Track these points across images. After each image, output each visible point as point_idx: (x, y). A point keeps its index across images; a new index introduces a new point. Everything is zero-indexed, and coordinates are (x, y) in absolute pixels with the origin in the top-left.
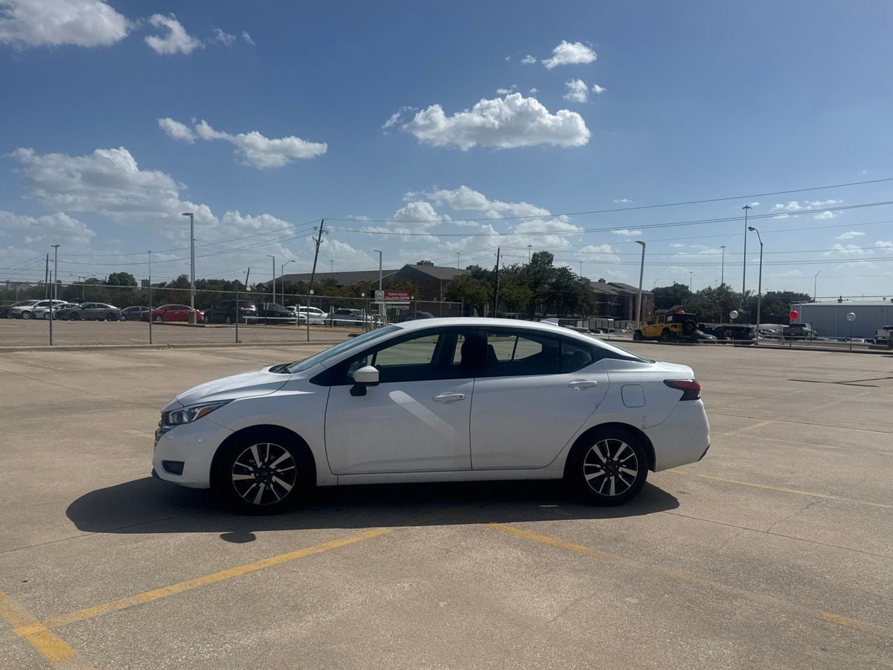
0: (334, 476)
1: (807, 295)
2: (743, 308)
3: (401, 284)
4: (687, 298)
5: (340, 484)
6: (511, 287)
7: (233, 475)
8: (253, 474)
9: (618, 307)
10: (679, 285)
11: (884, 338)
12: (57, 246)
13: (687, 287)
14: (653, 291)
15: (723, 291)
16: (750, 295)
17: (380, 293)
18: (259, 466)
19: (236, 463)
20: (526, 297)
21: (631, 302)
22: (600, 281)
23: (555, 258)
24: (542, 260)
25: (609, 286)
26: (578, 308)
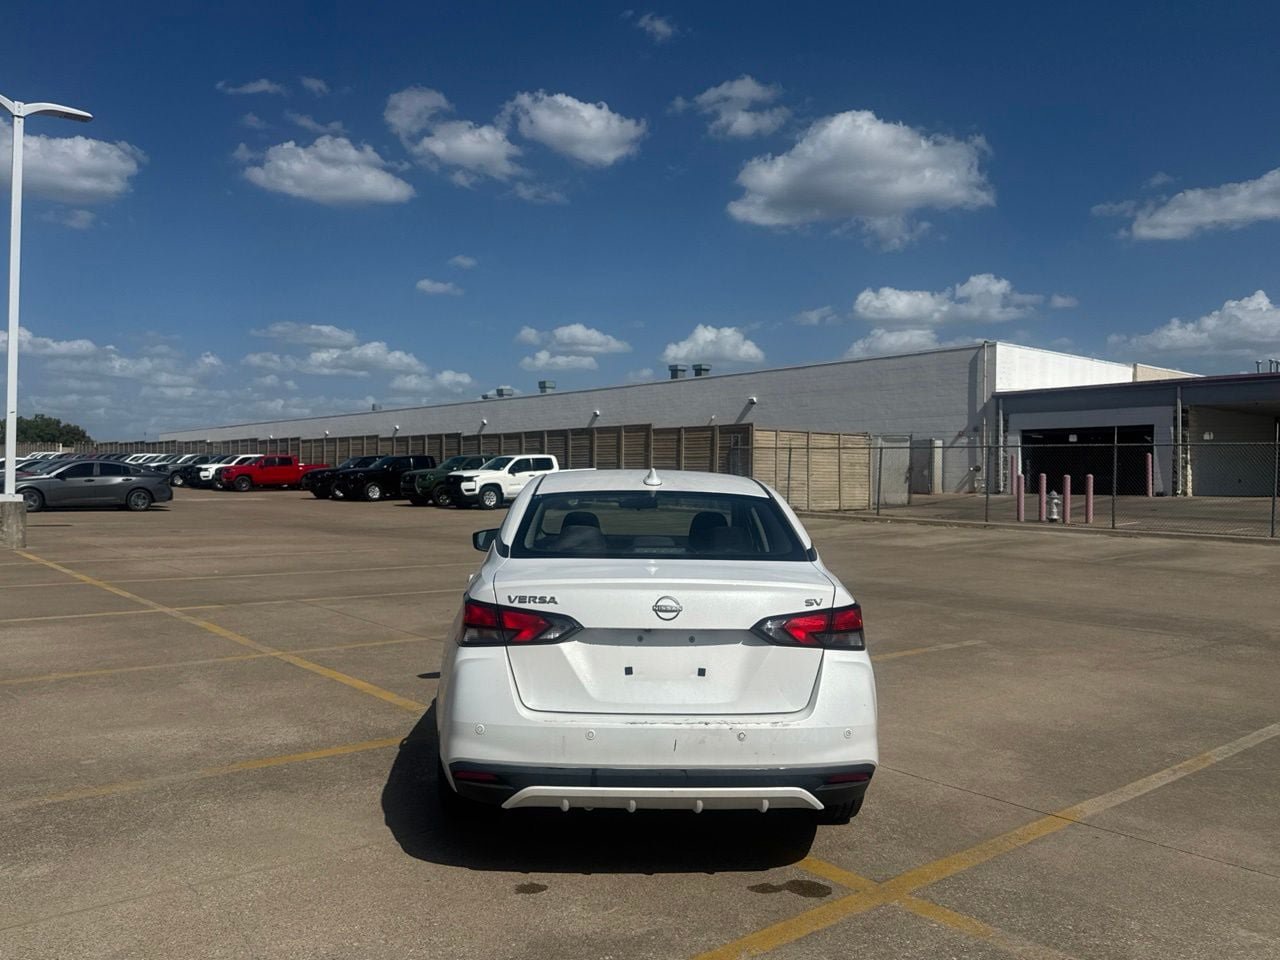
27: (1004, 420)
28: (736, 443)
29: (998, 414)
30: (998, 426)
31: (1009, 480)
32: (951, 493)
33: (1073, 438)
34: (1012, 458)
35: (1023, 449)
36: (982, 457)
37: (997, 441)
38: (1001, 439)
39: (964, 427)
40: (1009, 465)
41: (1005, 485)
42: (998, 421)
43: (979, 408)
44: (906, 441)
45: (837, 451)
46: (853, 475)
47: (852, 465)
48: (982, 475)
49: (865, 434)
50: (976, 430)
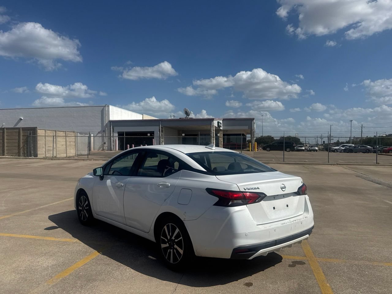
0: (96, 215)
7: (79, 207)
8: (82, 208)
12: (351, 121)
18: (82, 205)
19: (79, 202)
27: (113, 129)
28: (30, 134)
29: (111, 127)
30: (111, 130)
31: (115, 146)
32: (96, 151)
33: (149, 135)
34: (115, 140)
35: (118, 137)
36: (106, 140)
37: (111, 135)
38: (112, 134)
39: (100, 130)
40: (115, 142)
41: (113, 148)
42: (111, 129)
43: (104, 125)
44: (88, 134)
45: (65, 137)
46: (70, 145)
47: (70, 142)
48: (106, 145)
49: (74, 132)
50: (104, 131)
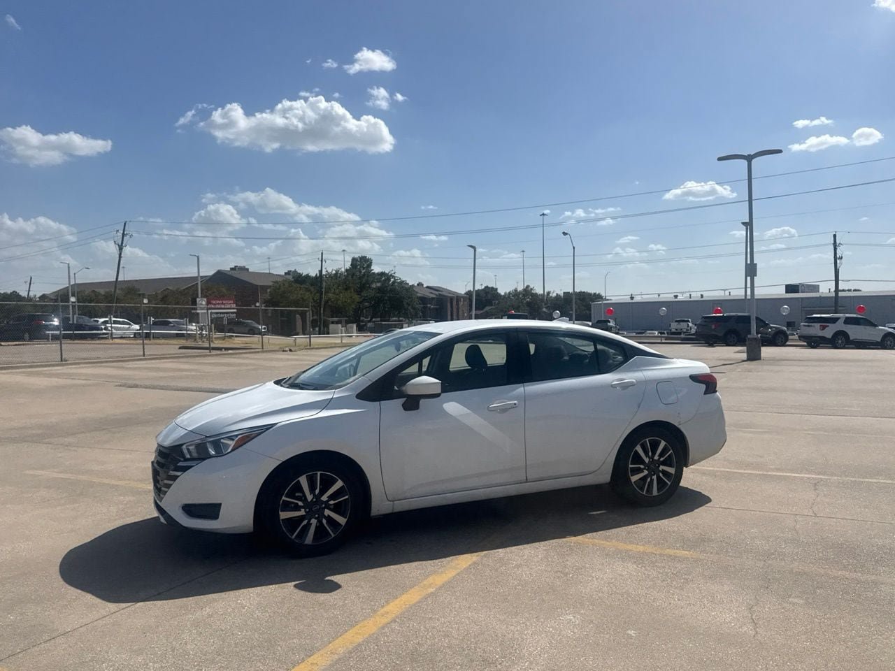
0: (390, 502)
1: (599, 294)
2: (546, 308)
3: (215, 290)
4: (497, 300)
5: (396, 511)
6: (337, 291)
7: (280, 513)
8: (303, 510)
9: (437, 309)
10: (489, 288)
11: (677, 330)
13: (496, 289)
14: (466, 293)
15: (527, 291)
16: (551, 295)
17: (202, 302)
18: (309, 499)
19: (284, 498)
20: (353, 302)
21: (449, 305)
22: (418, 285)
23: (373, 262)
24: (361, 264)
25: (429, 290)
26: (403, 312)
